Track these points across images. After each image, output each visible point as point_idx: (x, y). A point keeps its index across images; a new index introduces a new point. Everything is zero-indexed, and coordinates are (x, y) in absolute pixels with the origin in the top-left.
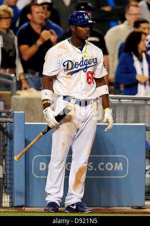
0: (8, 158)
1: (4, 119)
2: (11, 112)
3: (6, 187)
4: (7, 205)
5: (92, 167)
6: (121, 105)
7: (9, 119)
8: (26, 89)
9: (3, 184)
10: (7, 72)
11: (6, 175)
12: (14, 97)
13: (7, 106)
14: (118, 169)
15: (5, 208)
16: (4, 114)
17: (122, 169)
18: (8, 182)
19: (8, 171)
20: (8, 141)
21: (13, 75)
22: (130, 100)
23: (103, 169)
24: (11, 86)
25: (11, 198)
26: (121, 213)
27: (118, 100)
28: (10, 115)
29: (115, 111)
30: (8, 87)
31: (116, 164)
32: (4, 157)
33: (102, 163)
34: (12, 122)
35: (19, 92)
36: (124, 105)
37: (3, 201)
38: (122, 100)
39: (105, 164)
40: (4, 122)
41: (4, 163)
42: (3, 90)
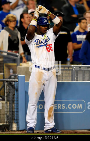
0: (15, 102)
1: (13, 80)
2: (17, 76)
3: (14, 119)
4: (15, 129)
5: (64, 107)
6: (80, 70)
7: (16, 80)
8: (25, 62)
9: (13, 117)
10: (14, 52)
11: (14, 112)
12: (19, 67)
13: (14, 72)
14: (80, 108)
15: (14, 131)
16: (13, 77)
17: (82, 108)
18: (16, 116)
19: (16, 110)
20: (15, 93)
21: (18, 54)
22: (86, 68)
23: (71, 108)
24: (17, 61)
25: (18, 125)
26: (81, 133)
27: (79, 68)
28: (16, 77)
29: (78, 74)
30: (14, 61)
31: (78, 105)
32: (13, 102)
33: (70, 105)
34: (18, 81)
35: (21, 64)
36: (82, 70)
37: (13, 127)
38: (81, 68)
39: (72, 105)
40: (13, 81)
41: (13, 105)
42: (12, 63)
